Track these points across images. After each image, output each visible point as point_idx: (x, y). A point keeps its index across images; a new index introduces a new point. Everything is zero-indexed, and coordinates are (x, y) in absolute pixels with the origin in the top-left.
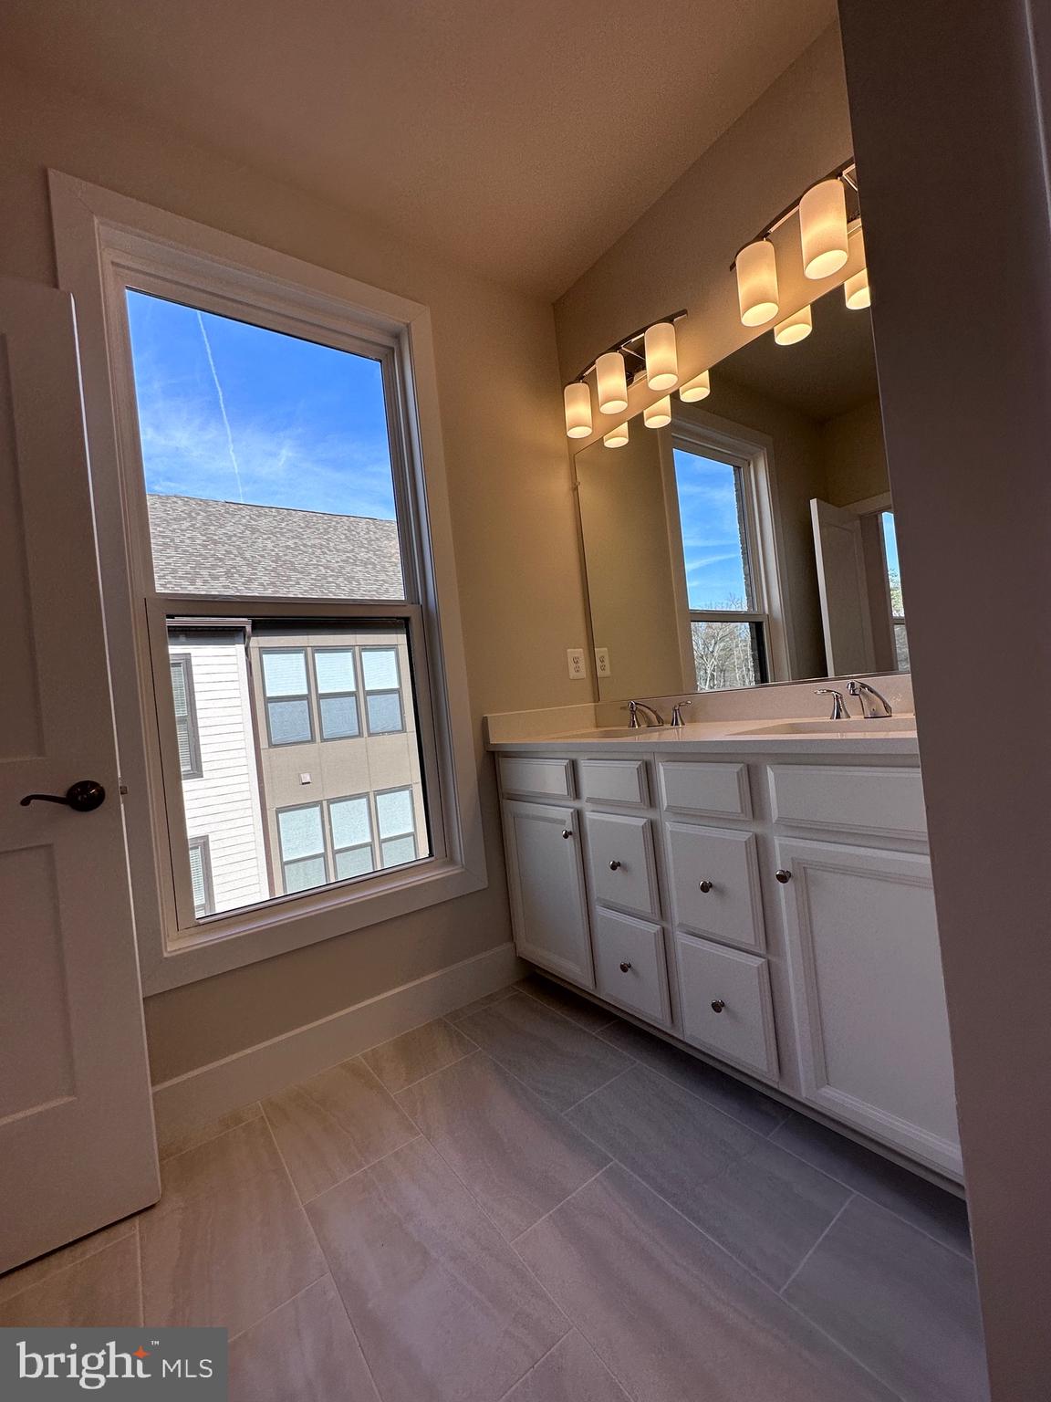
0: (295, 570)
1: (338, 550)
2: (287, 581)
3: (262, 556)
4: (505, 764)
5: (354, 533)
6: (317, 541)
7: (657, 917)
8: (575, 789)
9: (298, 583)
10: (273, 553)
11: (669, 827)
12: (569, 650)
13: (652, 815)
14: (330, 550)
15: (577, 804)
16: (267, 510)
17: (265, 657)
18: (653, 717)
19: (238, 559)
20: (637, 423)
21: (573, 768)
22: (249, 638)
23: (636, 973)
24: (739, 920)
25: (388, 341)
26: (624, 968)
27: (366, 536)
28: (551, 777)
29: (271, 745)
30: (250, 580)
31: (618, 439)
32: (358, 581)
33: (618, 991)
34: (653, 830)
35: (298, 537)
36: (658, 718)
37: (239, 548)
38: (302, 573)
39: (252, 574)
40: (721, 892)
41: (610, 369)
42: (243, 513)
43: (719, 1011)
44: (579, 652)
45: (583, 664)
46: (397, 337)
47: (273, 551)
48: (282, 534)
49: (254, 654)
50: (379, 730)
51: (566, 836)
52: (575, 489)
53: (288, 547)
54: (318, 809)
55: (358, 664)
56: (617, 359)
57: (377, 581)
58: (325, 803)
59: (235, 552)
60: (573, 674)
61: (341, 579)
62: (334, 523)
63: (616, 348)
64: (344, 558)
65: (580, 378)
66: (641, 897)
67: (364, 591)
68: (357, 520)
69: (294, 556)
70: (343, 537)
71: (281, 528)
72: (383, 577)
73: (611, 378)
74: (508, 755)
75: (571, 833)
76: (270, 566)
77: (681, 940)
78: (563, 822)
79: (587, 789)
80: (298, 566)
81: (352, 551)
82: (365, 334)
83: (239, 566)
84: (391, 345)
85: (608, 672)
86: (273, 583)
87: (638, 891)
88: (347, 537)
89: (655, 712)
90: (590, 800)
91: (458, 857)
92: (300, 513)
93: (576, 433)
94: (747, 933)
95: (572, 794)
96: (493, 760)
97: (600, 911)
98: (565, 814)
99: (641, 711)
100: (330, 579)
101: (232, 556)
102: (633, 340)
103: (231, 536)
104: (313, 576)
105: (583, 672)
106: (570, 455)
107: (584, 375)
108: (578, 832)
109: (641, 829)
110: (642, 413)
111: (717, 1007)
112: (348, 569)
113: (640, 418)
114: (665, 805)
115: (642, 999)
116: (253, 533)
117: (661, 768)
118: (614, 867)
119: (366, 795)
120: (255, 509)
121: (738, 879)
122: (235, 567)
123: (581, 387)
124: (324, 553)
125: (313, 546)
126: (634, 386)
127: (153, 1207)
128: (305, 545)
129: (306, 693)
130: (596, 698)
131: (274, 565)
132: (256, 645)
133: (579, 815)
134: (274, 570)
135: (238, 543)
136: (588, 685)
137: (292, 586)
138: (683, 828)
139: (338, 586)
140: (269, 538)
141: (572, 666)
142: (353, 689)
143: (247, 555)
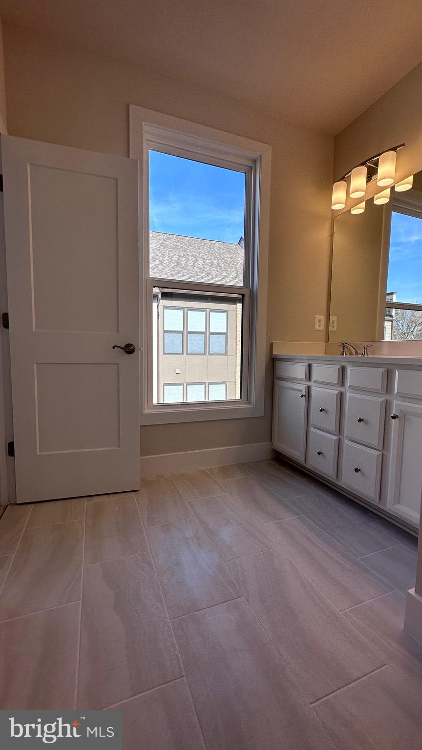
0: (182, 268)
1: (204, 259)
2: (178, 273)
3: (168, 260)
4: (278, 364)
5: (212, 249)
6: (194, 253)
7: (337, 433)
8: (309, 377)
9: (183, 275)
10: (173, 259)
11: (348, 395)
12: (317, 316)
13: (342, 389)
14: (200, 259)
15: (309, 383)
16: (171, 236)
17: (165, 310)
18: (353, 350)
19: (157, 261)
20: (370, 202)
21: (310, 367)
22: (159, 301)
23: (324, 456)
24: (373, 435)
25: (250, 164)
26: (319, 453)
27: (218, 251)
28: (298, 370)
29: (164, 353)
30: (161, 272)
31: (359, 210)
32: (212, 275)
33: (316, 464)
34: (341, 396)
35: (185, 251)
36: (356, 352)
37: (158, 255)
38: (185, 270)
39: (163, 269)
40: (367, 423)
41: (359, 174)
42: (161, 237)
43: (357, 472)
44: (322, 318)
45: (323, 324)
46: (255, 161)
47: (172, 257)
48: (178, 249)
49: (161, 308)
50: (213, 352)
51: (302, 397)
52: (332, 235)
53: (180, 256)
54: (182, 387)
55: (208, 318)
56: (364, 169)
57: (221, 276)
58: (185, 384)
59: (156, 257)
60: (317, 327)
61: (204, 274)
62: (203, 244)
63: (363, 164)
64: (206, 262)
65: (343, 179)
66: (332, 425)
67: (215, 281)
68: (215, 242)
69: (183, 261)
70: (207, 251)
71: (178, 246)
72: (225, 274)
73: (359, 180)
74: (280, 360)
75: (304, 396)
76: (171, 265)
77: (346, 442)
78: (301, 391)
79: (314, 377)
80: (184, 266)
81: (211, 259)
82: (240, 161)
83: (157, 265)
84: (252, 165)
85: (335, 328)
86: (172, 274)
87: (330, 421)
88: (209, 252)
89: (354, 349)
90: (315, 381)
91: (252, 401)
92: (187, 238)
93: (335, 207)
94: (375, 441)
95: (308, 379)
96: (273, 362)
97: (312, 429)
98: (303, 388)
99: (347, 347)
100: (199, 274)
101: (154, 260)
102: (374, 159)
103: (154, 249)
104: (191, 272)
105: (322, 327)
106: (332, 218)
107: (344, 177)
108: (308, 395)
109: (336, 395)
110: (374, 197)
111: (357, 470)
112: (208, 269)
113: (372, 199)
114: (348, 385)
115: (325, 467)
116: (165, 248)
117: (349, 368)
118: (321, 410)
119: (204, 383)
120: (166, 235)
121: (375, 418)
122: (155, 265)
123: (343, 183)
124: (197, 259)
125: (192, 256)
126: (370, 183)
127: (138, 491)
128: (188, 255)
129: (182, 330)
130: (327, 340)
131: (173, 265)
132: (162, 304)
133: (309, 389)
134: (173, 267)
135: (157, 253)
136: (324, 333)
137: (181, 276)
138: (355, 395)
139: (202, 278)
140: (171, 251)
141: (317, 323)
142: (204, 330)
143: (161, 259)
